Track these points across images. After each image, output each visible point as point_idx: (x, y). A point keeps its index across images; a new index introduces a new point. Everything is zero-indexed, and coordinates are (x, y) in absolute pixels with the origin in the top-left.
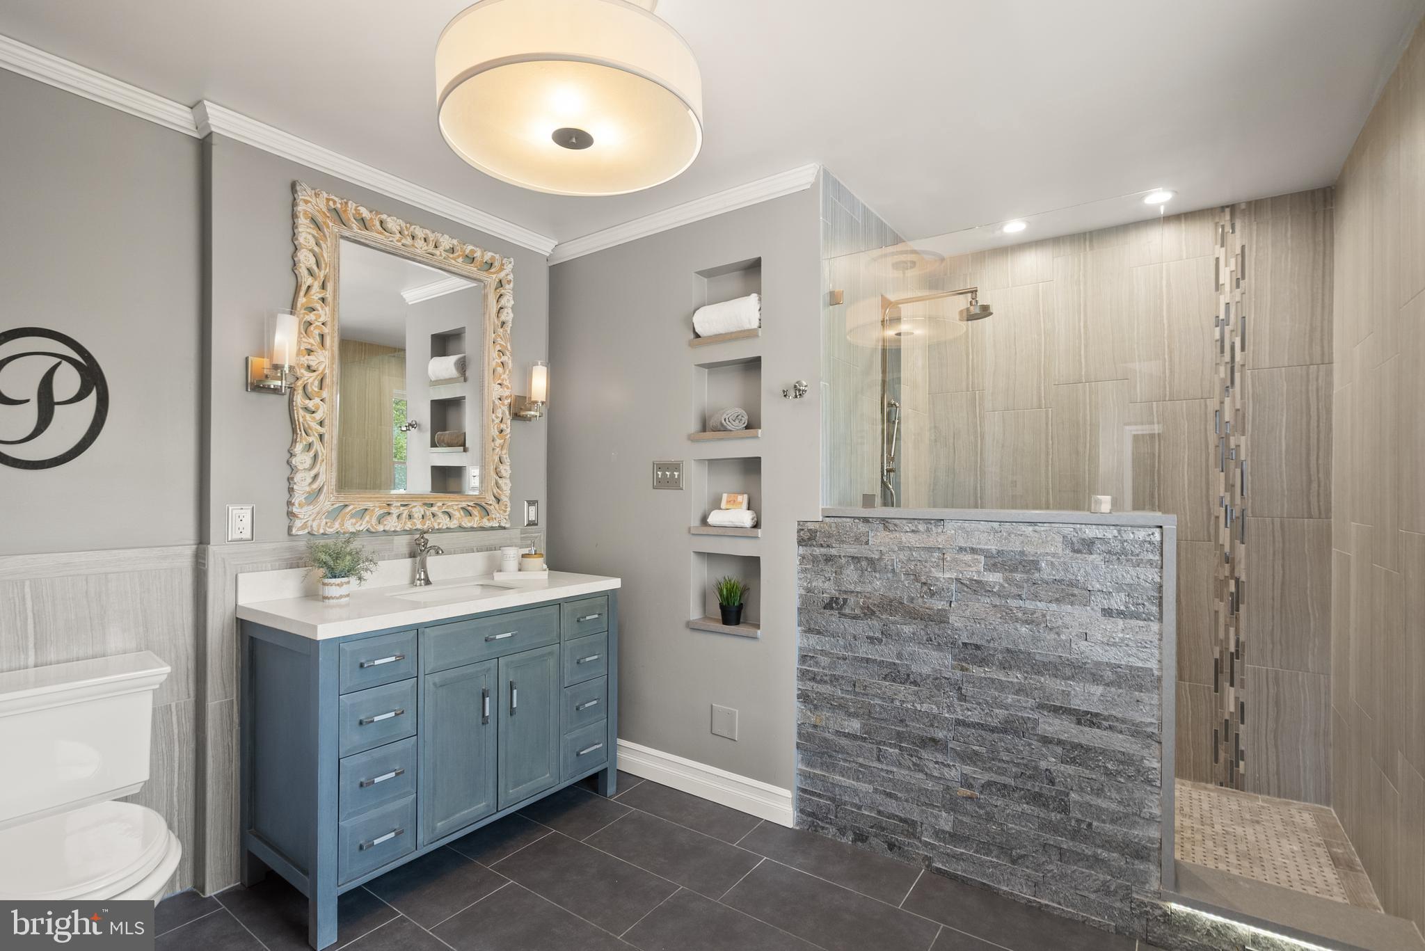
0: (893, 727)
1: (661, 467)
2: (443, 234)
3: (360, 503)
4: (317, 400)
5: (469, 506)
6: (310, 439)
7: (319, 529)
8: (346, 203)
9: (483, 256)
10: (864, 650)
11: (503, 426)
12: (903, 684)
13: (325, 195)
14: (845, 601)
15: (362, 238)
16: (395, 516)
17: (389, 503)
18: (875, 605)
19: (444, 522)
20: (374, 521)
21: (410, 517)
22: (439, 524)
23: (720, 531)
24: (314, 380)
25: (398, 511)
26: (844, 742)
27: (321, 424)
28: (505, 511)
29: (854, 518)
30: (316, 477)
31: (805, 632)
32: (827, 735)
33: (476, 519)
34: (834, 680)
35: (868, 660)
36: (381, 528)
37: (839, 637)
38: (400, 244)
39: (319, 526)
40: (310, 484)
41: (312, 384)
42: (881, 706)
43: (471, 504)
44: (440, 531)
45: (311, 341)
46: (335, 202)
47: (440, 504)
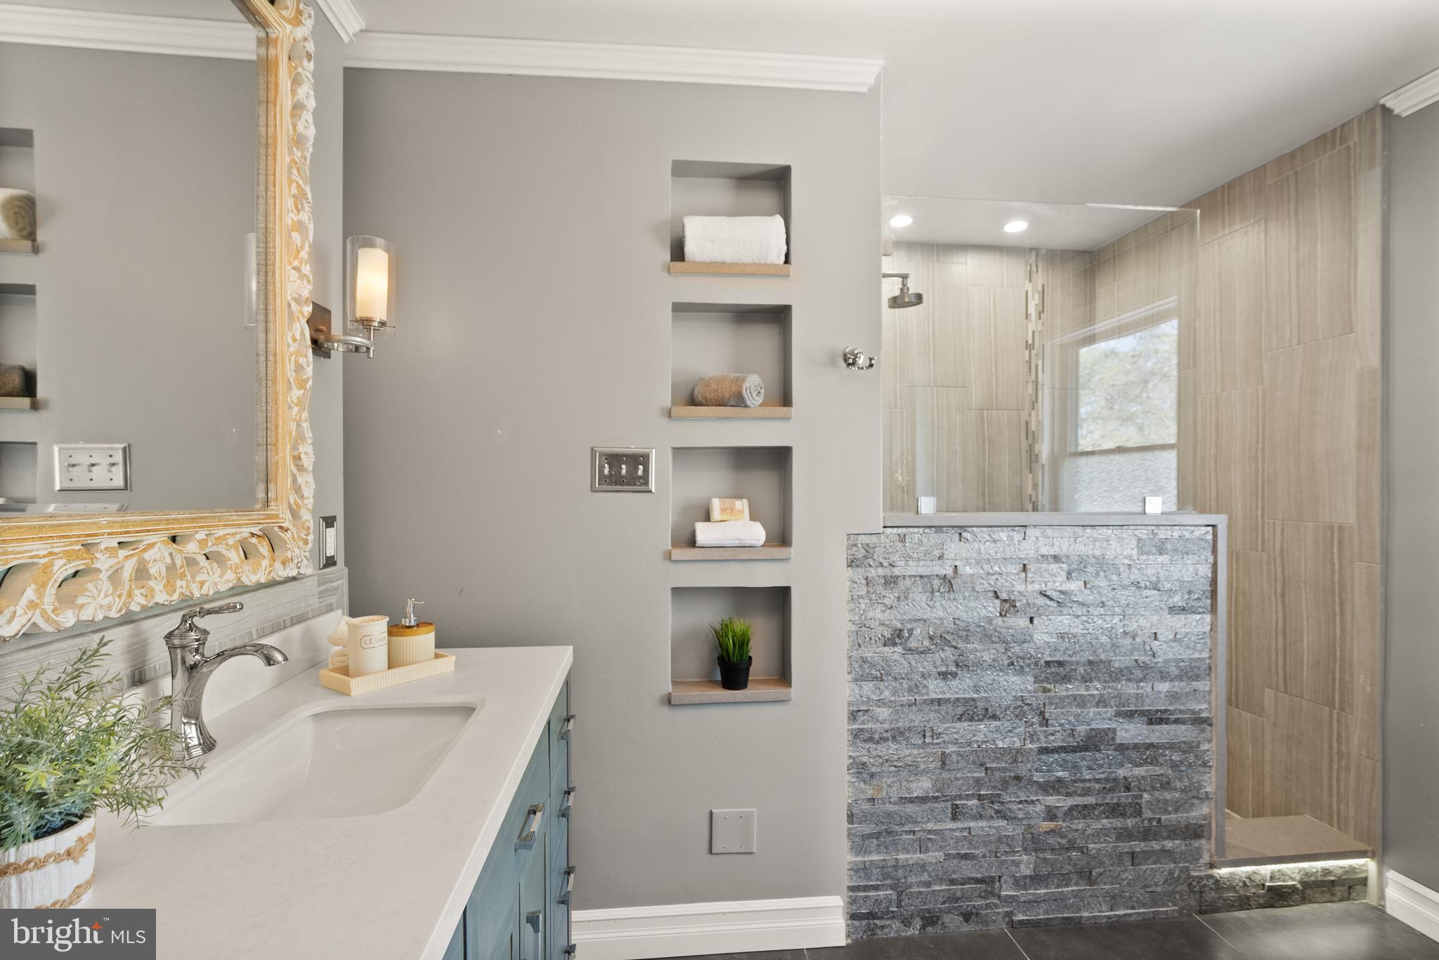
0: (969, 775)
1: (614, 459)
10: (935, 688)
12: (982, 720)
14: (911, 631)
17: (90, 540)
18: (949, 632)
21: (141, 573)
22: (202, 584)
23: (716, 554)
25: (112, 561)
26: (910, 809)
28: (306, 542)
29: (925, 527)
31: (856, 680)
32: (889, 807)
33: (265, 563)
34: (897, 735)
35: (939, 701)
37: (903, 679)
42: (958, 754)
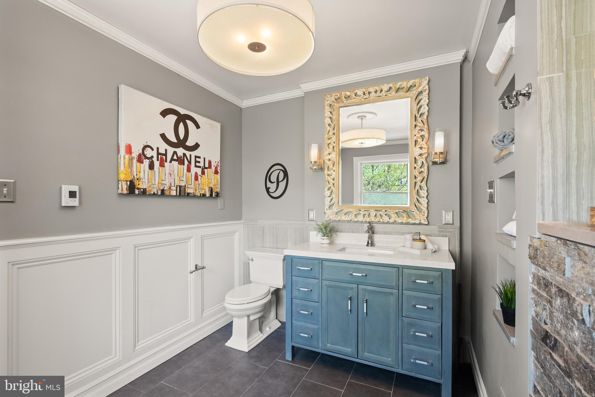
2: (384, 85)
3: (347, 209)
4: (332, 171)
5: (400, 212)
6: (330, 186)
7: (333, 218)
8: (341, 94)
9: (407, 85)
11: (422, 169)
13: (334, 94)
15: (347, 104)
16: (362, 215)
17: (358, 209)
19: (386, 219)
20: (353, 216)
22: (383, 220)
24: (331, 164)
25: (363, 213)
27: (333, 180)
28: (424, 215)
30: (332, 199)
33: (405, 218)
36: (356, 220)
38: (363, 99)
39: (333, 217)
40: (330, 202)
41: (330, 165)
43: (402, 211)
44: (383, 223)
45: (329, 150)
46: (337, 95)
47: (384, 210)
